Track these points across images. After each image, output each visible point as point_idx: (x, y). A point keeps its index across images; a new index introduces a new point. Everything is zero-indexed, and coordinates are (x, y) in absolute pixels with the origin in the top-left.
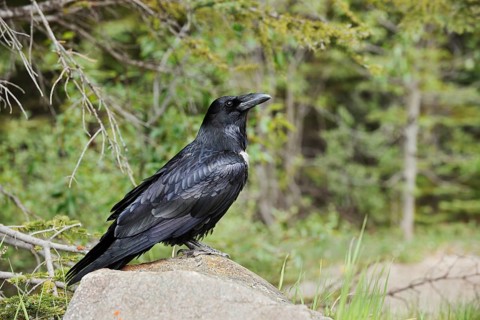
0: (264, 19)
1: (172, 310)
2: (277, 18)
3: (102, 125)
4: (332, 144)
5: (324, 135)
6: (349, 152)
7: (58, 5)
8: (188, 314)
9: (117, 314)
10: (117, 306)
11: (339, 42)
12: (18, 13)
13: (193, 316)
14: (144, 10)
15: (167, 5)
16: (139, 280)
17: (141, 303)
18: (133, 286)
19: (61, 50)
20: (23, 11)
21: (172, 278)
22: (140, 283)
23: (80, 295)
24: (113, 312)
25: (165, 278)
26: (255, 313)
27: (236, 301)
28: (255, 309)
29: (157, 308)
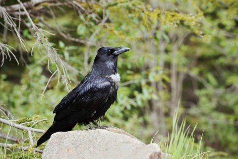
0: (145, 12)
1: (94, 148)
2: (153, 11)
3: (58, 68)
4: (203, 100)
5: (198, 93)
6: (214, 104)
7: (31, 5)
8: (102, 149)
9: (68, 150)
10: (68, 146)
11: (185, 23)
12: (9, 9)
13: (104, 149)
14: (79, 8)
15: (92, 6)
16: (79, 134)
17: (80, 145)
18: (76, 137)
19: (36, 29)
20: (12, 8)
21: (94, 133)
22: (79, 136)
23: (51, 143)
24: (67, 149)
25: (91, 133)
26: (133, 147)
27: (124, 142)
28: (133, 146)
29: (87, 147)
